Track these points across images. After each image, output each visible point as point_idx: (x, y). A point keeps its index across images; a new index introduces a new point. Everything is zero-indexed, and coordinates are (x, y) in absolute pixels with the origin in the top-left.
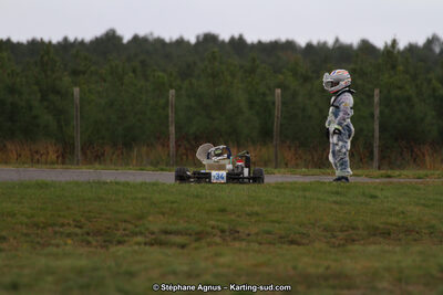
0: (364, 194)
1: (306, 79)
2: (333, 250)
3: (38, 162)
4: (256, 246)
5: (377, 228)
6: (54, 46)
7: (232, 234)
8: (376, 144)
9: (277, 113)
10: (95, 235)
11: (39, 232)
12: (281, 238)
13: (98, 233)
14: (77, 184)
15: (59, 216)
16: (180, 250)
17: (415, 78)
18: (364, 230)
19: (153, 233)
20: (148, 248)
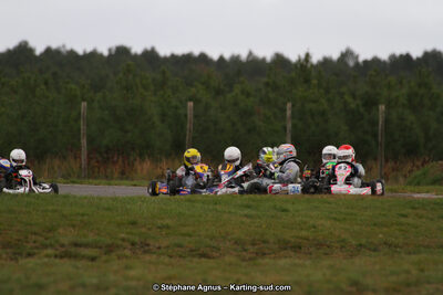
0: (275, 208)
1: (218, 92)
2: (244, 264)
4: (167, 260)
5: (289, 242)
7: (144, 247)
9: (189, 126)
10: (4, 247)
12: (192, 251)
16: (90, 263)
17: (327, 91)
18: (274, 243)
19: (62, 246)
20: (57, 261)
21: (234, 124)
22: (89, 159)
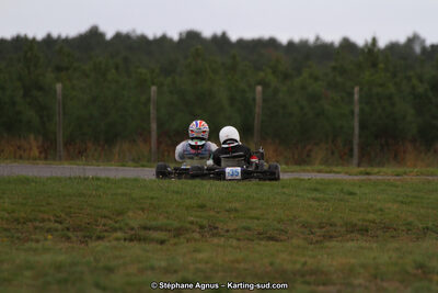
0: (342, 191)
1: (286, 77)
2: (312, 247)
3: (21, 157)
4: (235, 243)
5: (356, 225)
6: (38, 43)
7: (213, 230)
8: (356, 141)
9: (258, 110)
10: (75, 230)
11: (20, 227)
12: (259, 234)
13: (77, 229)
14: (59, 180)
15: (40, 211)
16: (159, 246)
17: (394, 75)
18: (341, 226)
19: (132, 229)
20: (127, 243)
21: (302, 108)
22: (159, 143)
